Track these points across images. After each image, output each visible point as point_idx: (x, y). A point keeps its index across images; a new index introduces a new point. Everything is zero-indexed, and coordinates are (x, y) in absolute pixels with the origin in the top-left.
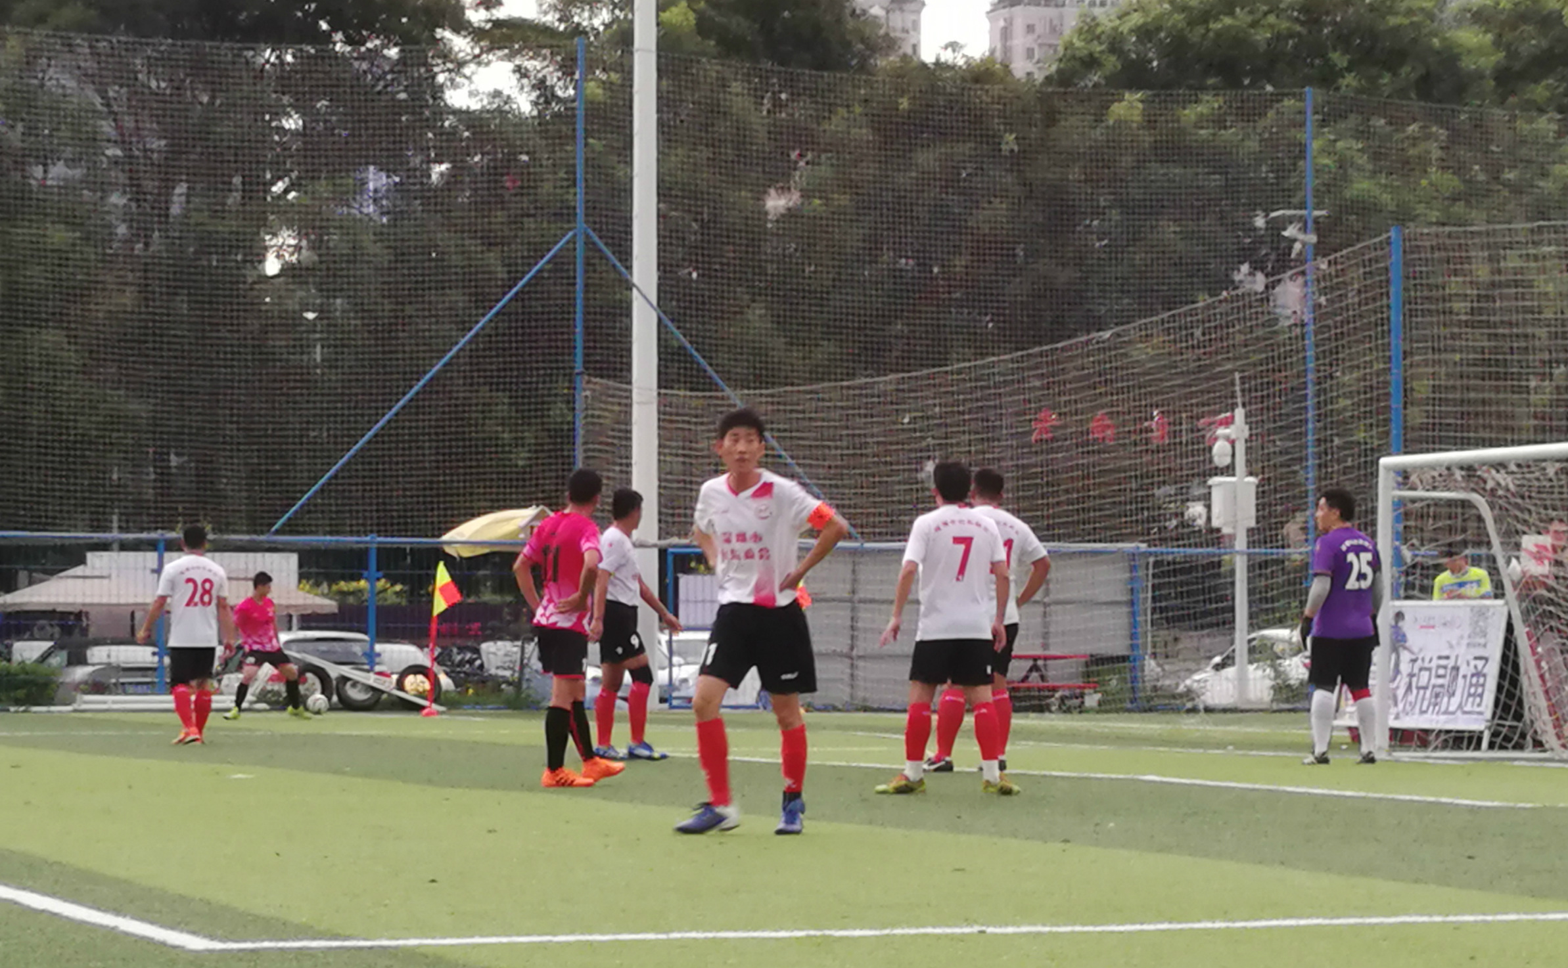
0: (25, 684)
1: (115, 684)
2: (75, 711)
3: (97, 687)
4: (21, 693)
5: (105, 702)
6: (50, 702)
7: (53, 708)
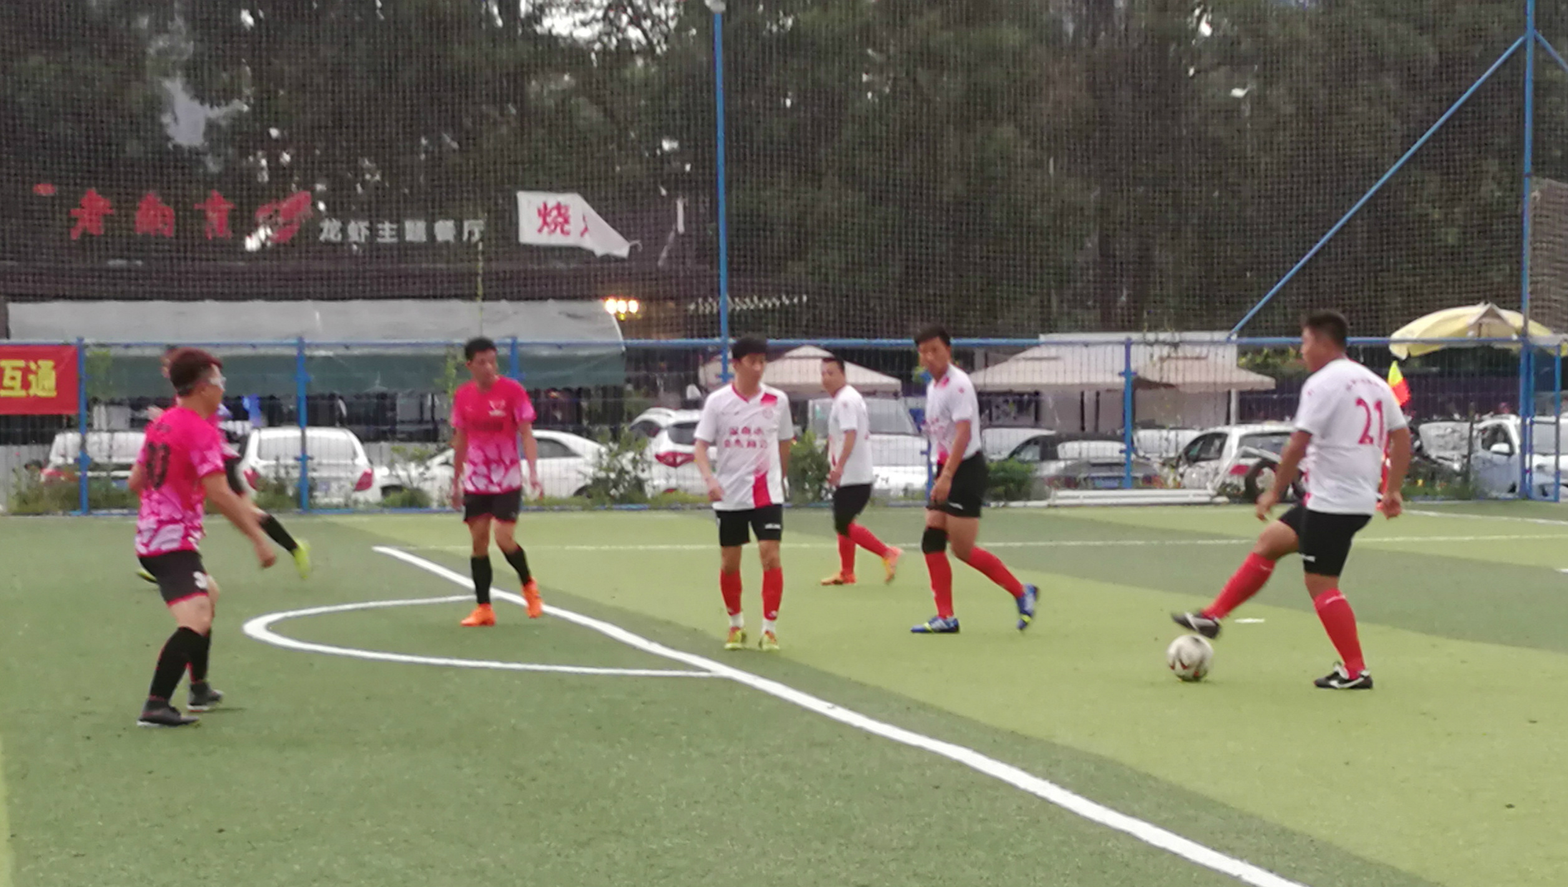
0: (1004, 481)
1: (1085, 479)
2: (1049, 506)
3: (1069, 481)
4: (1000, 489)
5: (1077, 497)
6: (1027, 497)
7: (1031, 503)
